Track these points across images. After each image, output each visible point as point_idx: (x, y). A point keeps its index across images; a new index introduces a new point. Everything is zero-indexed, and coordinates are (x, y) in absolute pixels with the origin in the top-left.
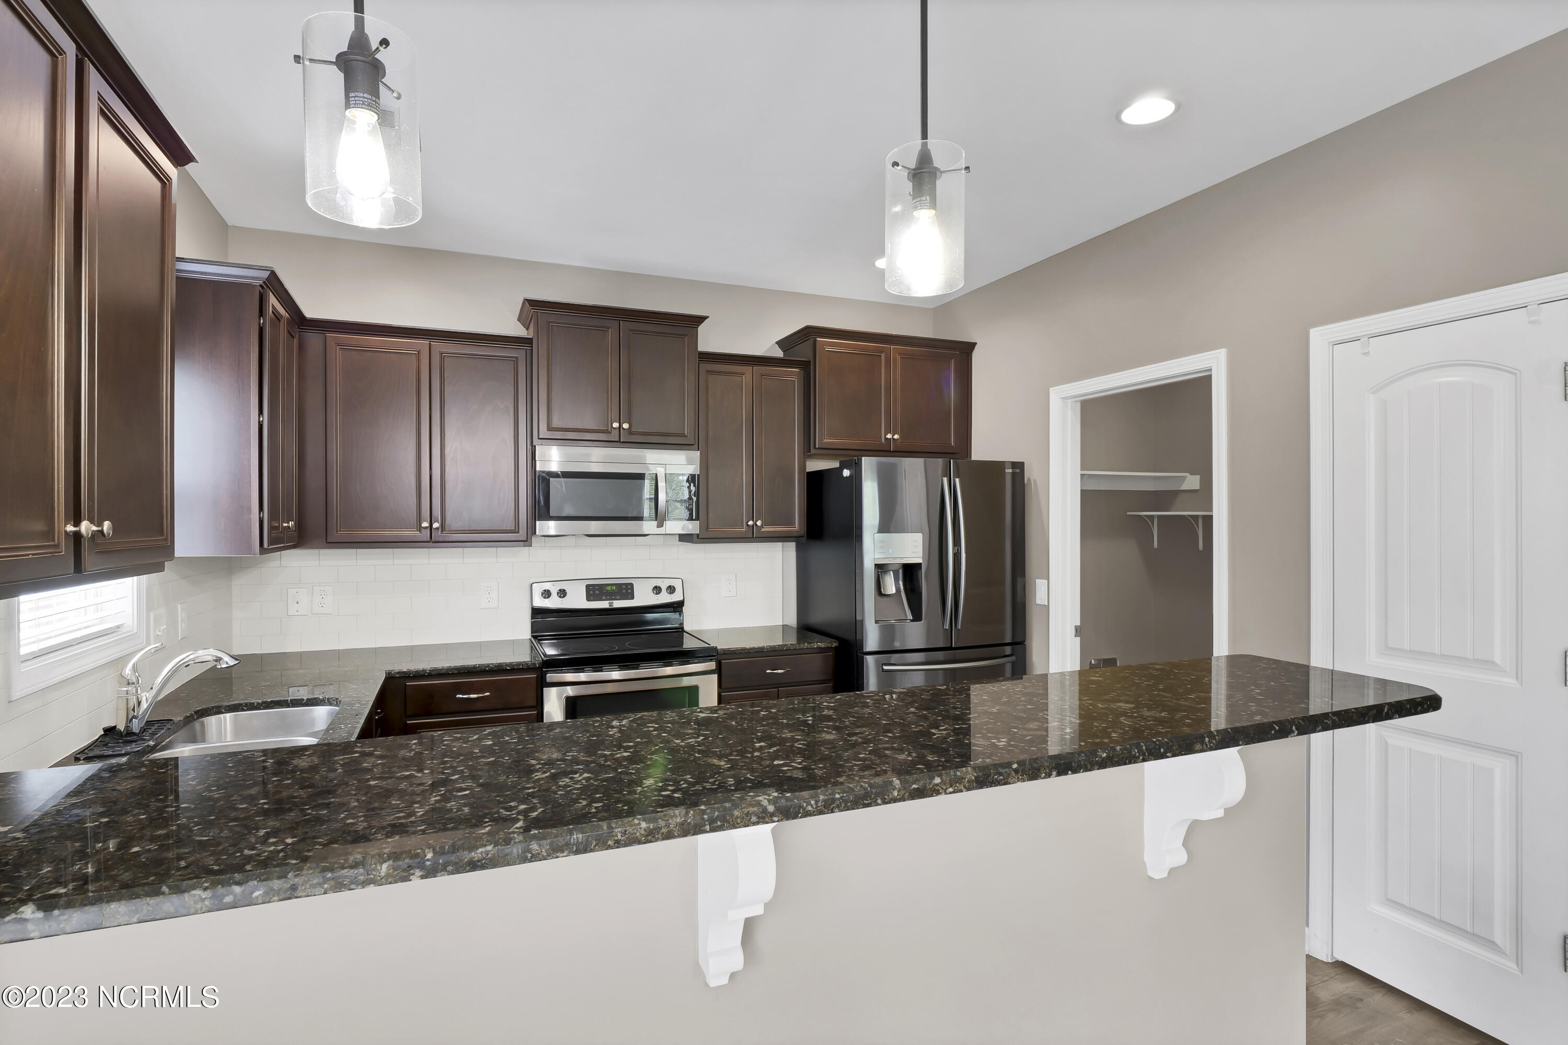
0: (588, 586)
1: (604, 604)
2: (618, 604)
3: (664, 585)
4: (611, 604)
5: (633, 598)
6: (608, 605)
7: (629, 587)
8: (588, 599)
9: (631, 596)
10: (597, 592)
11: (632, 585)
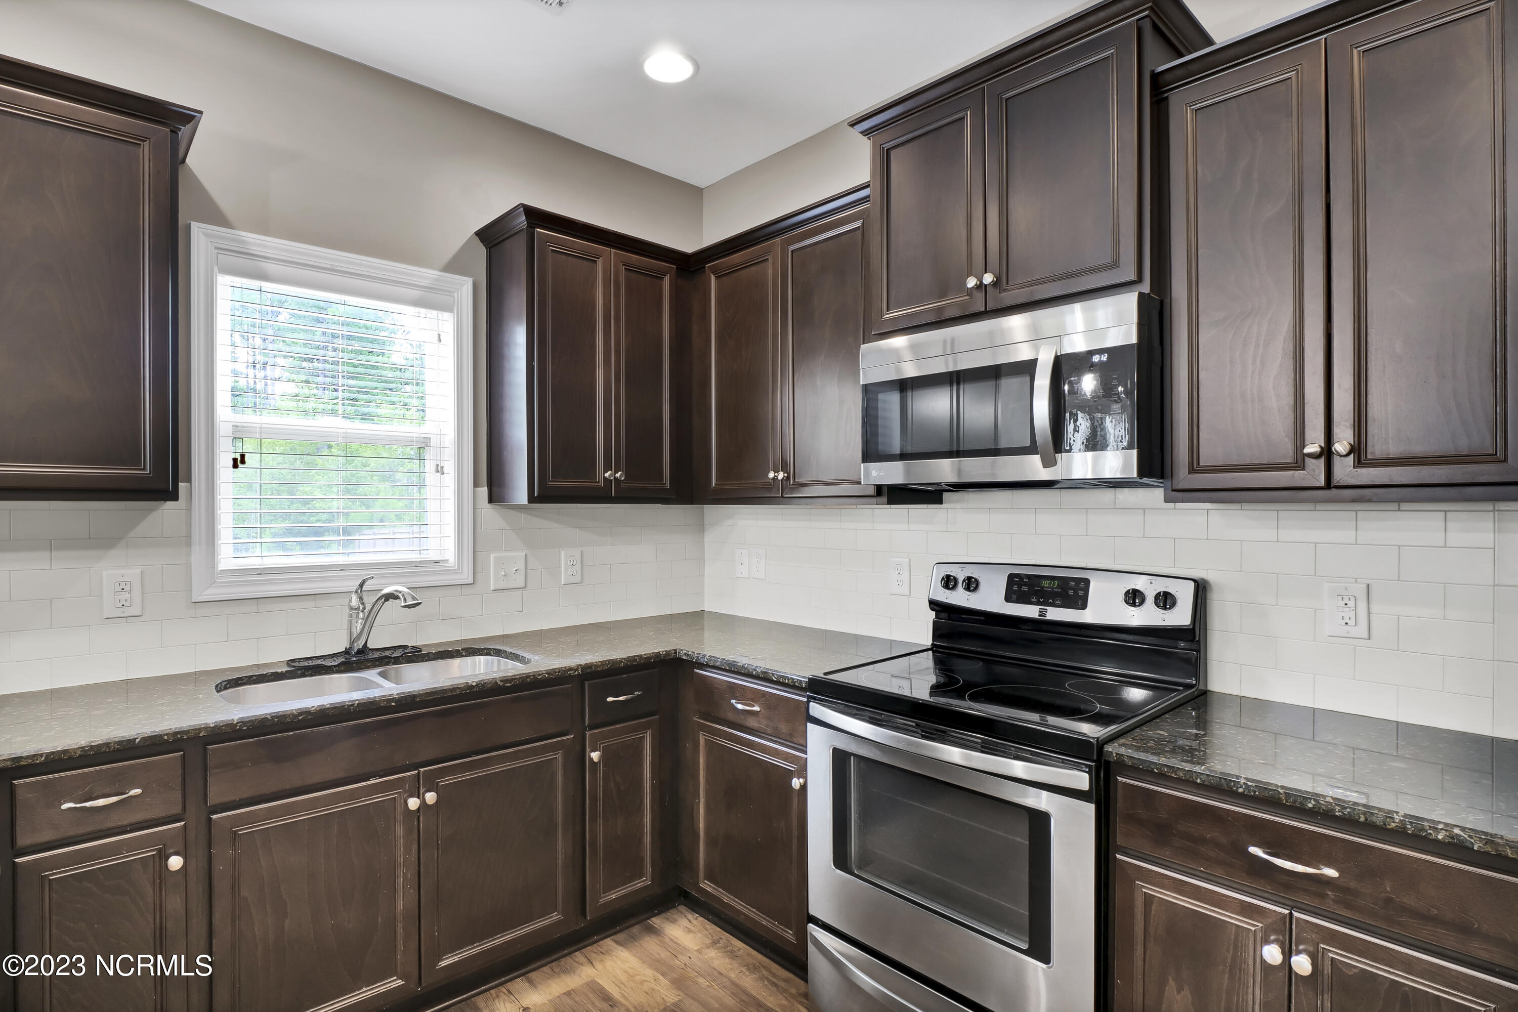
0: (1011, 577)
1: (1030, 611)
2: (1056, 614)
3: (1150, 588)
4: (1042, 613)
5: (1084, 606)
6: (1038, 613)
7: (1082, 585)
8: (1008, 599)
9: (1081, 603)
10: (1025, 588)
11: (1087, 582)
